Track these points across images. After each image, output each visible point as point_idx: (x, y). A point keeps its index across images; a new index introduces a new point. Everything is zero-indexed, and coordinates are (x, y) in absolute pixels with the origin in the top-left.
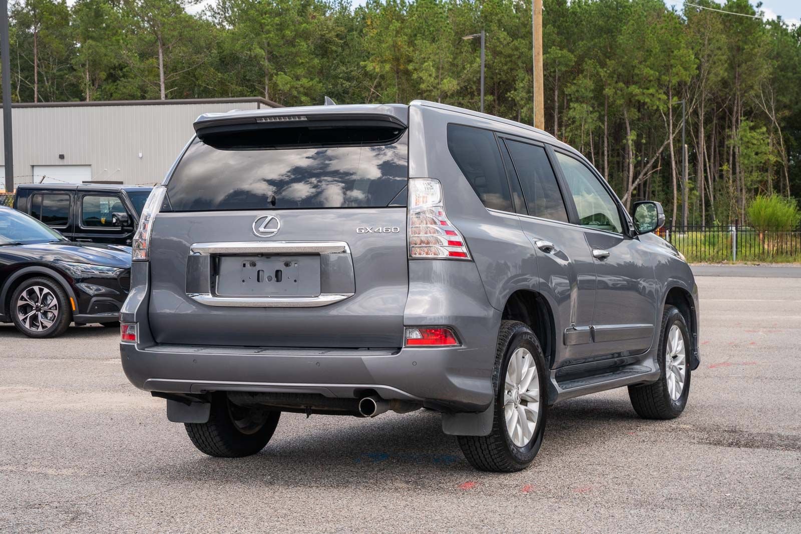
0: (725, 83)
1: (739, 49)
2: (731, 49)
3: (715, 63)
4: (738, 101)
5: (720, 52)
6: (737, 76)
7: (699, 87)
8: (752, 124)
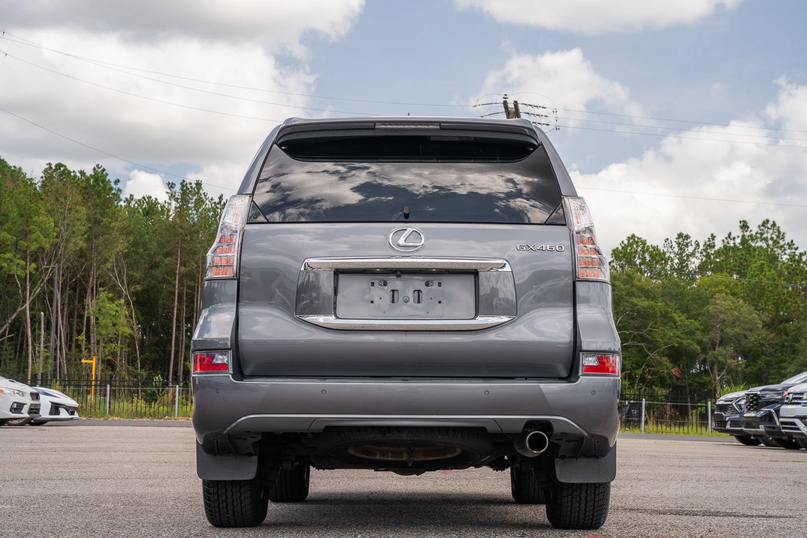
0: (81, 254)
1: (97, 222)
2: (88, 220)
3: (74, 232)
4: (94, 272)
5: (79, 223)
6: (93, 247)
7: (56, 256)
8: (110, 295)
